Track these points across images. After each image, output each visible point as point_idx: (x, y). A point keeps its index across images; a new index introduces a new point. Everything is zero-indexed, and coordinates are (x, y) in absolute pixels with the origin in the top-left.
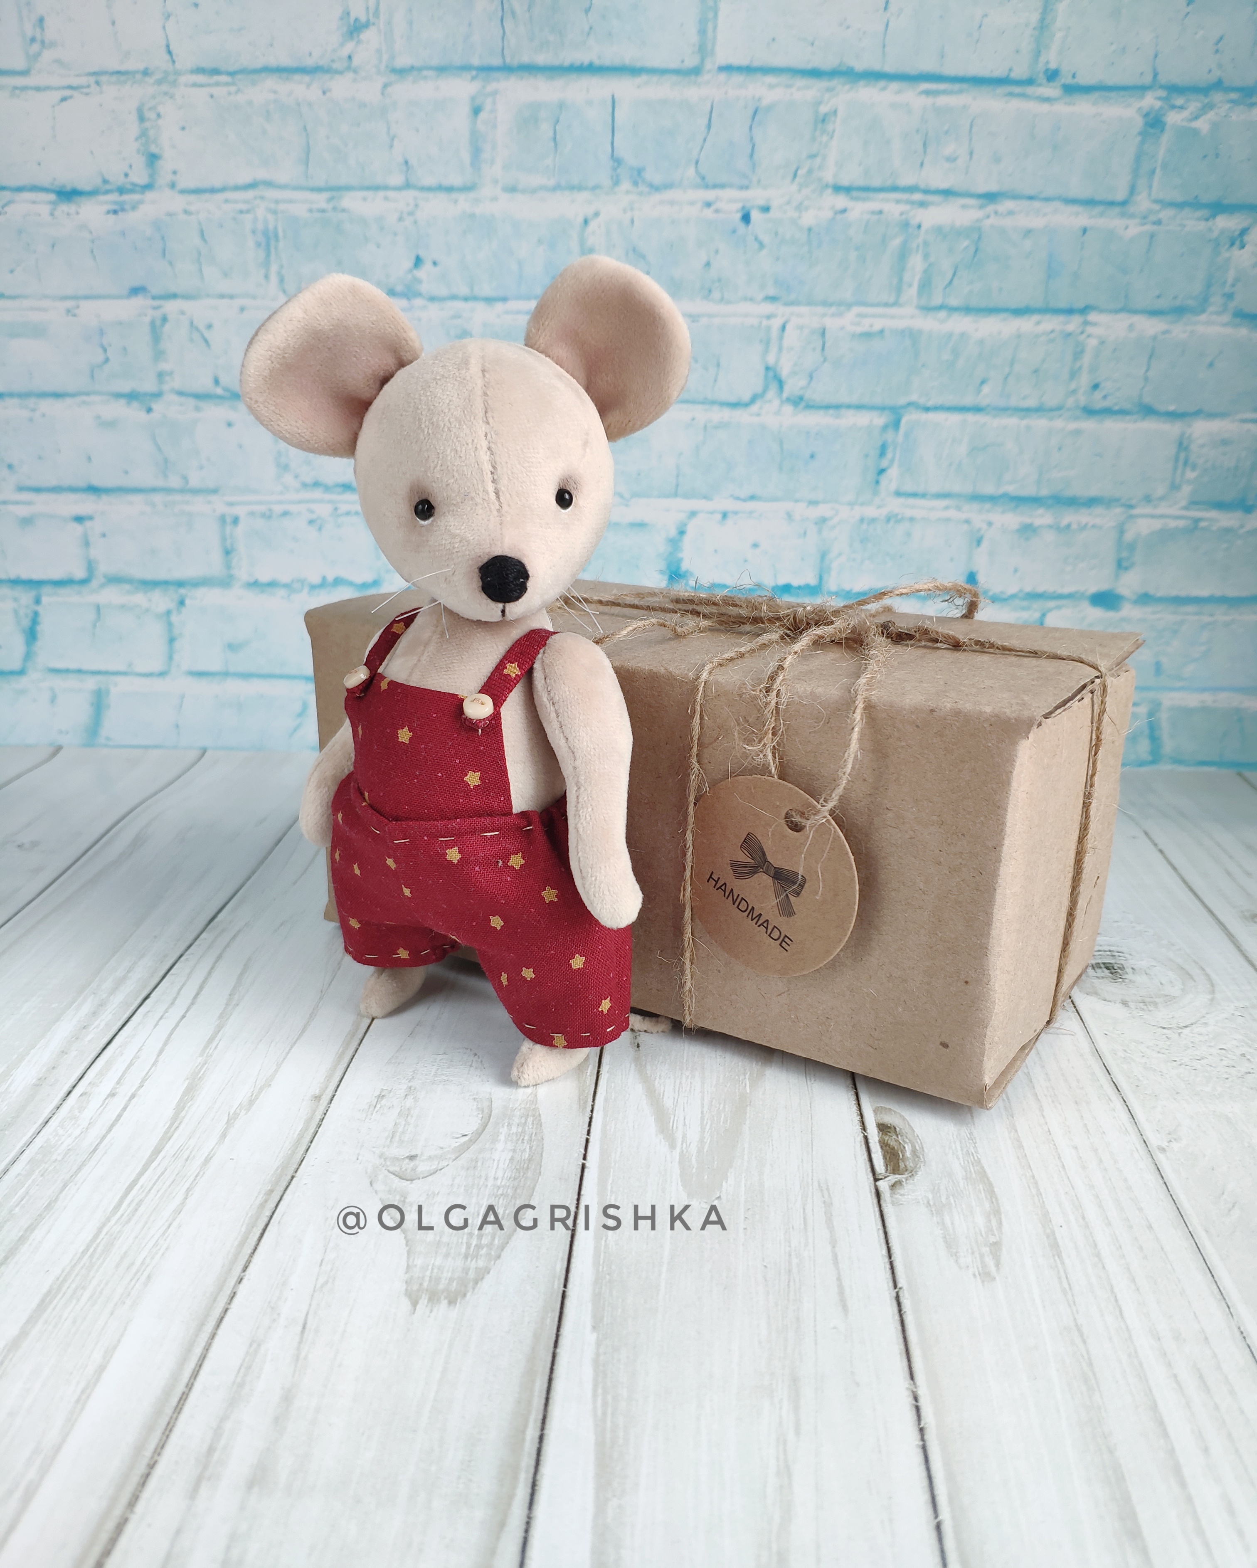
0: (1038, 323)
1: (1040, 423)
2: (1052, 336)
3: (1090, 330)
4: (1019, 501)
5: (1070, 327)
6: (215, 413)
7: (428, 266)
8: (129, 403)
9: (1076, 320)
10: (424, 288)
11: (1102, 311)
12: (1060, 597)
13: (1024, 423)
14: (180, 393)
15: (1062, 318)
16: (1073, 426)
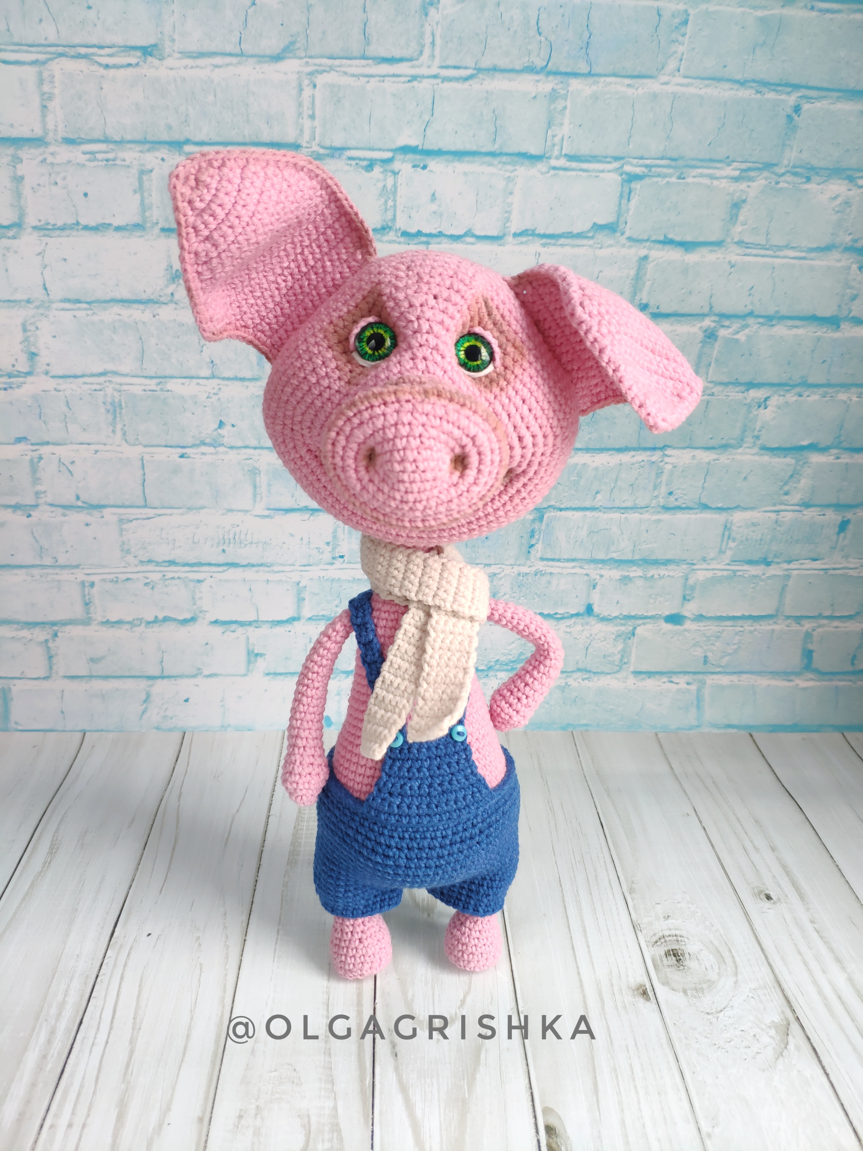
0: (633, 456)
1: (634, 517)
2: (642, 464)
3: (667, 459)
4: (620, 563)
5: (654, 459)
6: (77, 518)
7: (228, 427)
8: (14, 512)
9: (659, 453)
10: (225, 441)
11: (675, 448)
12: (646, 617)
13: (623, 516)
14: (52, 505)
15: (648, 453)
16: (655, 517)
